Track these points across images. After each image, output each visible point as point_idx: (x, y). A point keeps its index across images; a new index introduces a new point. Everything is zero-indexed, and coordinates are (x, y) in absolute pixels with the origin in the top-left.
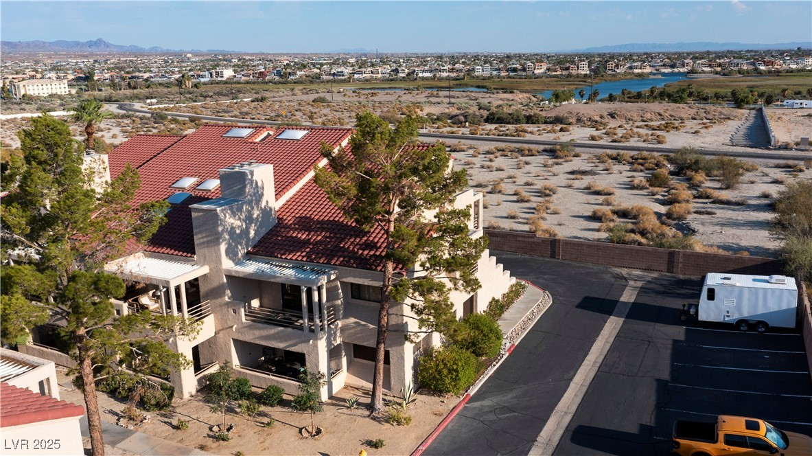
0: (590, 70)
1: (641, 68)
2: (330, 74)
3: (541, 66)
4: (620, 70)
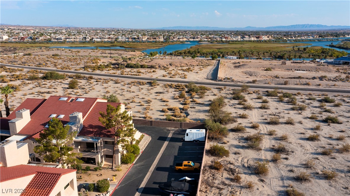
0: (164, 39)
1: (182, 39)
2: (55, 39)
3: (145, 37)
4: (175, 40)
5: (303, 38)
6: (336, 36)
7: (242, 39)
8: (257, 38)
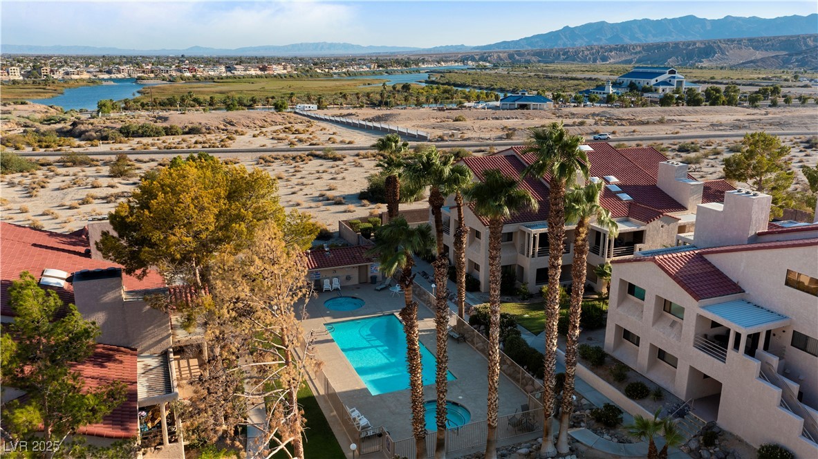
0: (23, 75)
4: (58, 75)
5: (352, 69)
6: (406, 66)
7: (229, 74)
8: (261, 69)
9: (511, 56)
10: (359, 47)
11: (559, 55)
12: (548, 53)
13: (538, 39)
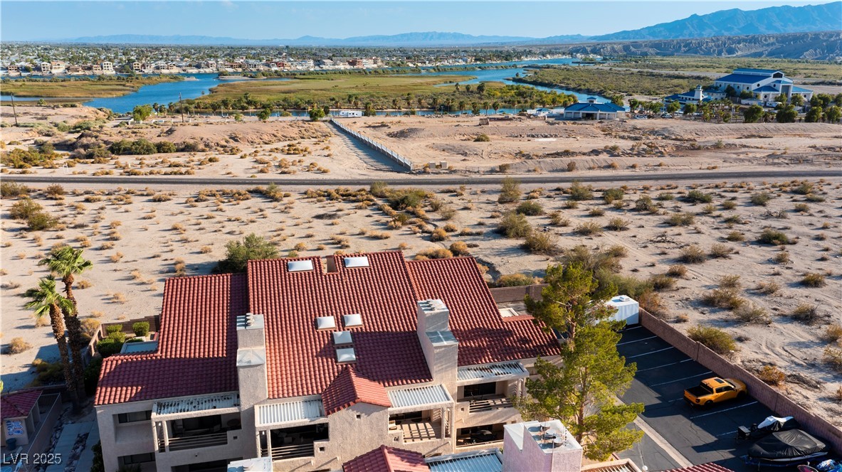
0: (116, 70)
1: (168, 69)
3: (59, 65)
4: (148, 70)
5: (446, 63)
6: (506, 59)
7: (317, 68)
8: (351, 64)
9: (626, 48)
10: (469, 37)
11: (680, 47)
12: (667, 44)
13: (662, 29)
